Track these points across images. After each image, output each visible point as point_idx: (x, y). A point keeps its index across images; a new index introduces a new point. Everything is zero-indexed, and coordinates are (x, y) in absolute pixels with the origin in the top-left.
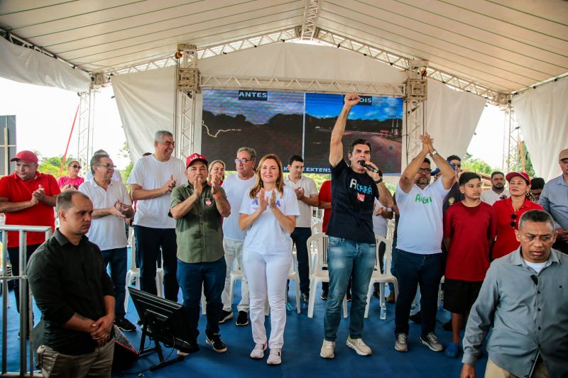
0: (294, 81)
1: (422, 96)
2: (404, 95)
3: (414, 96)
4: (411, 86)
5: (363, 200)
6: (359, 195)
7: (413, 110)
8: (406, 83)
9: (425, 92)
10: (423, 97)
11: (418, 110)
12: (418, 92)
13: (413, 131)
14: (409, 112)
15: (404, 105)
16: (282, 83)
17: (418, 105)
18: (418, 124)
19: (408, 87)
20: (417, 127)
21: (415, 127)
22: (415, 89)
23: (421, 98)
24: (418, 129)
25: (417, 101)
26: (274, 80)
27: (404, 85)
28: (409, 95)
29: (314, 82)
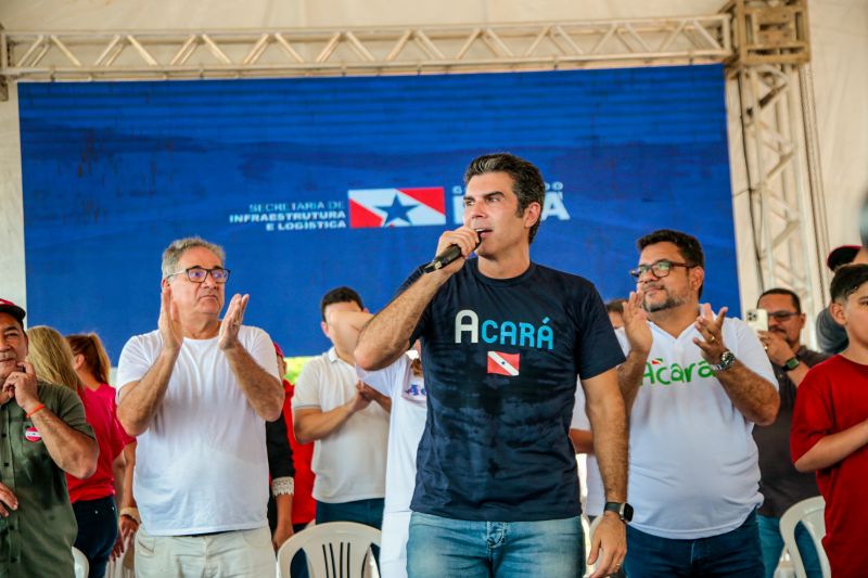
0: (342, 39)
1: (793, 50)
2: (726, 52)
3: (763, 52)
4: (748, 18)
5: (514, 372)
6: (492, 355)
7: (763, 102)
8: (730, 10)
9: (801, 34)
10: (798, 54)
11: (781, 97)
12: (775, 36)
13: (772, 172)
14: (750, 112)
15: (731, 88)
16: (302, 47)
17: (780, 82)
18: (787, 150)
19: (740, 24)
20: (783, 159)
21: (775, 160)
22: (764, 27)
23: (788, 58)
24: (788, 165)
25: (776, 70)
26: (272, 40)
27: (725, 18)
28: (743, 52)
29: (411, 38)
